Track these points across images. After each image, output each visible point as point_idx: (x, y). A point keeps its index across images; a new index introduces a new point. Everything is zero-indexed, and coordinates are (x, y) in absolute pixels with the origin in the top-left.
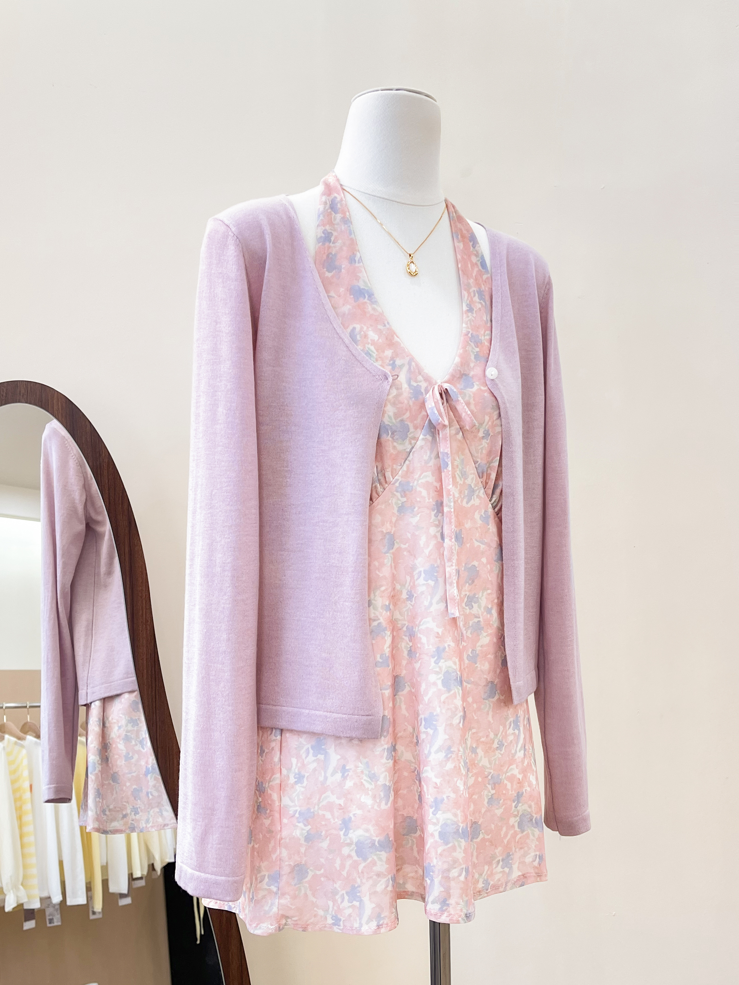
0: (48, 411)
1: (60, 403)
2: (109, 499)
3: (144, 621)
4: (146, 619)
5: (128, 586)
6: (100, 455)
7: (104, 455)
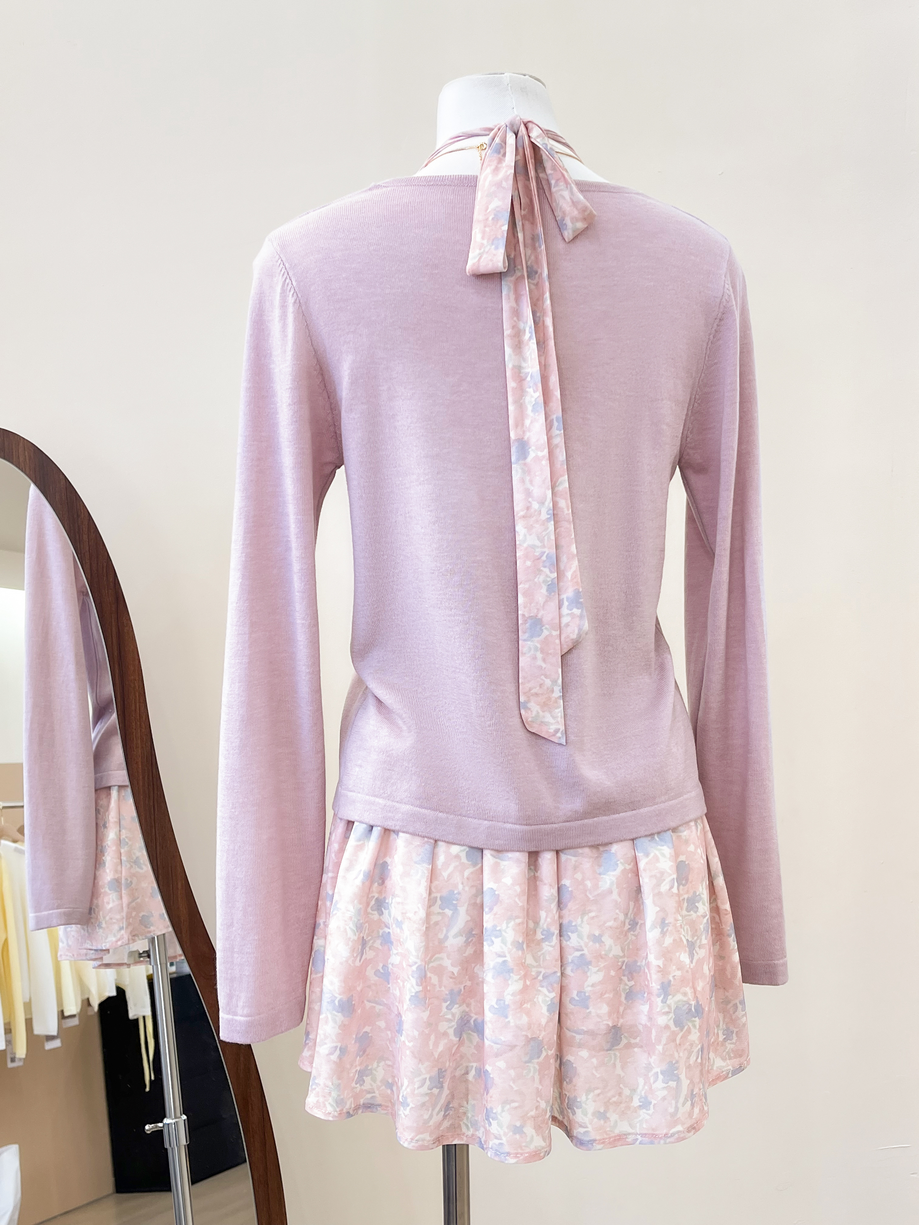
0: (12, 463)
1: (26, 453)
2: (91, 571)
3: (138, 717)
4: (140, 714)
5: (117, 675)
6: (78, 516)
7: (82, 516)
